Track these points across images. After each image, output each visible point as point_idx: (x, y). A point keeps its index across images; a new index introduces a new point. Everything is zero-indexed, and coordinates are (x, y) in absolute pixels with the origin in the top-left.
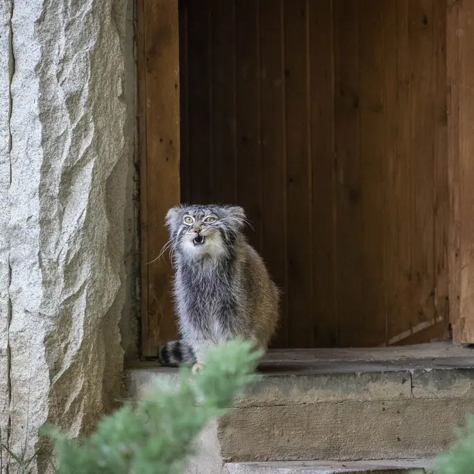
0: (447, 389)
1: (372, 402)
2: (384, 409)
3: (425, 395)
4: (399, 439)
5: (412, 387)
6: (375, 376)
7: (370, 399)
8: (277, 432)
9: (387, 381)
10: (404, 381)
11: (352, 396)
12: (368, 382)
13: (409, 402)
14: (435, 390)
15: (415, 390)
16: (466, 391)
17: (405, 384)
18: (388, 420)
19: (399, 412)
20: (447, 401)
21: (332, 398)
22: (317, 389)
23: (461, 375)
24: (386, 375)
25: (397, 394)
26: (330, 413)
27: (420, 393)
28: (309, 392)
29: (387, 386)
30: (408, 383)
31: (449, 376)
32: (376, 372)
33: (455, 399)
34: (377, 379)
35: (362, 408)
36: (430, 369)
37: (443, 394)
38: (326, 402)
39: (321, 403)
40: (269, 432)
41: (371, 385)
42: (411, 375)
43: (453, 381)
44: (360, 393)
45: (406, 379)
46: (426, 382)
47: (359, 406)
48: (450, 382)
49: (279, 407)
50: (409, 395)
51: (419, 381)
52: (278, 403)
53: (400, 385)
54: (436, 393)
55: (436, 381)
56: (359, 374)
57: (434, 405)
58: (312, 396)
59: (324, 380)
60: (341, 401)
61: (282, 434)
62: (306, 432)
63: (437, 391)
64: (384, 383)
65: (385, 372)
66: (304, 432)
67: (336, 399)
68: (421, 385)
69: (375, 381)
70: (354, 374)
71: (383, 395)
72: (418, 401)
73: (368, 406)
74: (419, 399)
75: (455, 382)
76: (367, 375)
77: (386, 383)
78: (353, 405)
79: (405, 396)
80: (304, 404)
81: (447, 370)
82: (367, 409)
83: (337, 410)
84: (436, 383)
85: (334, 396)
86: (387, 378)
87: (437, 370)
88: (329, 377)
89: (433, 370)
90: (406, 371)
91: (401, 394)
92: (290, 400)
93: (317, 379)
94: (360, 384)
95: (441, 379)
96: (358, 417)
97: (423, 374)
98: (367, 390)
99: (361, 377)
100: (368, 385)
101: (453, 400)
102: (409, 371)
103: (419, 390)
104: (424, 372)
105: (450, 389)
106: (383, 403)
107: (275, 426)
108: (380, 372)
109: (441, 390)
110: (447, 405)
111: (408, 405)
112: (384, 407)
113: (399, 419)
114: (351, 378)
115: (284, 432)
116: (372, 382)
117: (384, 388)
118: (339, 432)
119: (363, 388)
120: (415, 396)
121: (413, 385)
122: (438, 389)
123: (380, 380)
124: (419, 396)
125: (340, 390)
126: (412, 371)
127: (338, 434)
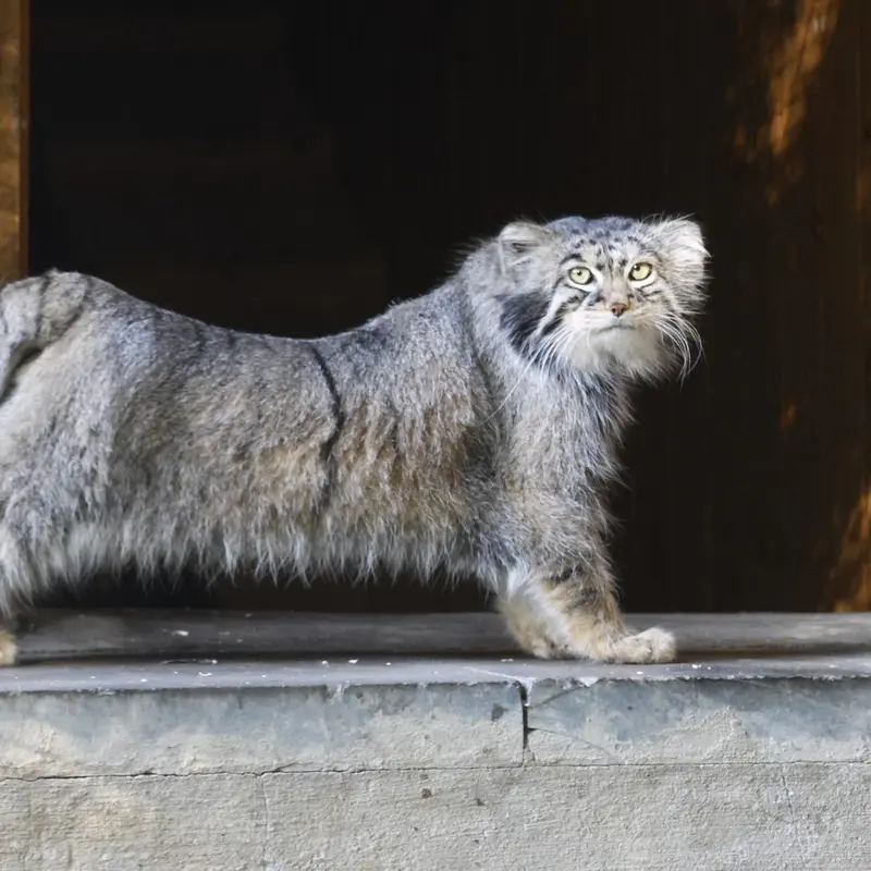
0: (653, 738)
1: (384, 772)
2: (427, 794)
3: (576, 754)
5: (527, 731)
6: (393, 696)
7: (377, 762)
8: (50, 854)
9: (436, 710)
10: (497, 713)
11: (313, 754)
12: (371, 712)
13: (514, 775)
14: (608, 740)
15: (535, 739)
16: (718, 745)
17: (503, 721)
18: (438, 825)
19: (480, 803)
20: (653, 774)
21: (243, 760)
22: (191, 731)
23: (702, 698)
24: (432, 696)
25: (473, 751)
26: (235, 801)
27: (556, 748)
28: (162, 740)
29: (436, 726)
30: (513, 719)
31: (657, 697)
32: (398, 686)
33: (680, 768)
34: (401, 705)
35: (346, 788)
36: (594, 680)
38: (221, 771)
39: (205, 772)
40: (22, 853)
41: (381, 723)
42: (524, 697)
43: (672, 713)
44: (342, 745)
45: (505, 705)
46: (576, 716)
47: (344, 782)
48: (665, 720)
49: (55, 782)
50: (515, 754)
51: (551, 713)
52: (53, 771)
53: (484, 723)
54: (612, 750)
55: (614, 713)
56: (339, 690)
57: (605, 783)
58: (173, 751)
59: (215, 705)
60: (274, 768)
61: (70, 861)
62: (152, 857)
63: (617, 742)
64: (427, 717)
65: (431, 686)
66: (145, 856)
67: (257, 763)
68: (558, 726)
69: (396, 712)
70: (323, 691)
71: (423, 751)
72: (548, 773)
73: (372, 784)
74: (551, 765)
75: (680, 719)
76: (367, 695)
77: (433, 717)
78: (317, 779)
79: (503, 756)
80: (147, 773)
81: (653, 682)
82: (367, 793)
83: (259, 793)
84: (613, 720)
85: (251, 753)
86: (436, 703)
87: (618, 683)
88: (231, 698)
89: (601, 681)
90: (506, 683)
91: (485, 751)
92: (96, 763)
93: (191, 701)
94: (341, 720)
95: (630, 708)
96: (335, 814)
97: (567, 692)
98: (365, 736)
99: (346, 701)
100: (370, 723)
101: (674, 769)
102: (517, 683)
103: (551, 738)
104: (569, 686)
105: (664, 738)
106: (425, 777)
107: (44, 836)
108: (414, 686)
109: (630, 742)
110: (654, 784)
111: (511, 782)
112: (428, 787)
113: (483, 822)
114: (313, 701)
115: (75, 853)
116: (386, 713)
117: (426, 732)
118: (266, 857)
119: (353, 730)
120: (536, 758)
121: (530, 726)
122: (619, 739)
123: (412, 710)
124: (551, 758)
125: (271, 736)
126: (529, 683)
127: (265, 863)
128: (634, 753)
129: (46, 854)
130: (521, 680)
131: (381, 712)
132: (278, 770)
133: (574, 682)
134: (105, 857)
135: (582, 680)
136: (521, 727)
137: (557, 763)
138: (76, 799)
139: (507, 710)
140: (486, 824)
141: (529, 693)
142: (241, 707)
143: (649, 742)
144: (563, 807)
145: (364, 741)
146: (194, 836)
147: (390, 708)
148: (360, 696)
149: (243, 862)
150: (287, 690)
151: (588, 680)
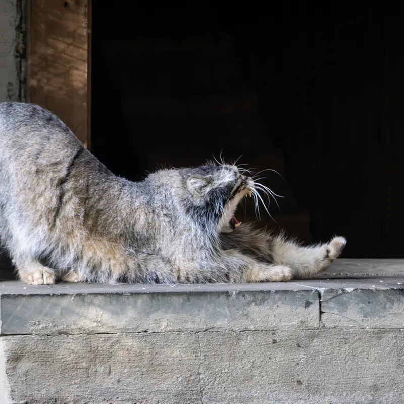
0: (379, 316)
1: (255, 332)
2: (275, 342)
3: (344, 323)
4: (299, 382)
5: (321, 313)
6: (260, 297)
7: (252, 327)
8: (101, 369)
9: (279, 303)
10: (307, 304)
11: (222, 323)
12: (249, 304)
13: (313, 334)
14: (358, 317)
15: (324, 316)
17: (310, 308)
18: (280, 356)
19: (299, 346)
20: (379, 333)
21: (190, 326)
22: (166, 312)
23: (402, 298)
24: (277, 297)
25: (296, 322)
26: (186, 344)
27: (334, 321)
28: (152, 316)
29: (278, 310)
30: (314, 308)
31: (382, 298)
32: (262, 292)
33: (392, 330)
34: (263, 301)
35: (238, 339)
36: (352, 289)
38: (180, 331)
39: (172, 331)
40: (87, 369)
41: (253, 308)
42: (320, 297)
43: (388, 305)
44: (236, 319)
45: (311, 301)
46: (343, 306)
47: (234, 337)
48: (385, 308)
49: (103, 336)
50: (315, 323)
51: (332, 305)
52: (102, 330)
53: (301, 309)
54: (360, 322)
55: (361, 305)
56: (234, 293)
57: (357, 337)
58: (158, 322)
59: (176, 301)
60: (204, 330)
61: (110, 372)
62: (148, 370)
63: (363, 318)
64: (275, 306)
65: (277, 292)
66: (145, 370)
67: (196, 327)
68: (336, 311)
69: (260, 304)
70: (227, 294)
71: (273, 322)
72: (331, 332)
73: (249, 338)
74: (332, 329)
75: (392, 308)
76: (247, 296)
77: (278, 306)
78: (224, 335)
79: (310, 324)
80: (145, 332)
81: (379, 290)
82: (246, 342)
83: (197, 341)
84: (360, 308)
85: (193, 322)
86: (279, 300)
87: (363, 290)
88: (185, 297)
89: (356, 290)
90: (311, 291)
91: (302, 322)
92: (122, 327)
93: (166, 298)
94: (236, 307)
95: (369, 303)
96: (232, 351)
97: (340, 295)
98: (246, 315)
99: (237, 298)
100: (249, 309)
101: (389, 331)
102: (317, 291)
103: (332, 317)
104: (340, 292)
105: (384, 316)
106: (274, 334)
107: (98, 361)
108: (269, 292)
109: (369, 318)
110: (380, 338)
111: (314, 336)
112: (275, 339)
113: (301, 355)
114: (222, 299)
115: (112, 369)
116: (256, 304)
117: (274, 313)
118: (201, 371)
119: (241, 312)
120: (325, 325)
121: (323, 310)
122: (364, 317)
123: (268, 303)
124: (332, 325)
125: (203, 314)
126: (322, 290)
127: (199, 374)
128: (370, 323)
129: (99, 369)
130: (318, 289)
131: (253, 304)
132: (206, 331)
133: (343, 290)
134: (126, 370)
135: (347, 289)
136: (319, 311)
137: (335, 327)
138: (112, 343)
139: (312, 303)
140: (302, 356)
141: (322, 295)
142: (189, 301)
143: (377, 318)
144: (338, 349)
145: (245, 317)
146: (167, 360)
147: (258, 302)
148: (244, 296)
149: (190, 373)
150: (211, 293)
151: (350, 290)
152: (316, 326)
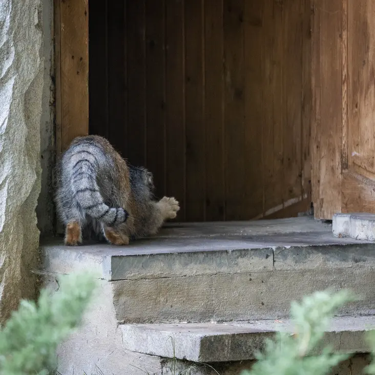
1: (241, 274)
2: (251, 280)
3: (286, 267)
4: (263, 304)
5: (274, 261)
6: (243, 253)
7: (239, 271)
8: (162, 299)
9: (253, 257)
10: (267, 257)
11: (224, 269)
12: (238, 257)
13: (271, 274)
14: (293, 263)
15: (276, 264)
16: (318, 264)
17: (268, 259)
18: (253, 289)
19: (263, 282)
20: (303, 273)
21: (208, 271)
22: (196, 264)
23: (314, 251)
24: (252, 252)
25: (261, 267)
26: (206, 283)
27: (281, 266)
28: (189, 267)
29: (253, 260)
30: (271, 258)
31: (304, 251)
32: (244, 250)
33: (309, 270)
34: (245, 255)
35: (232, 278)
36: (289, 247)
37: (300, 267)
38: (203, 275)
39: (199, 275)
40: (156, 299)
41: (240, 260)
42: (273, 252)
43: (307, 255)
44: (231, 267)
45: (269, 254)
46: (285, 257)
47: (230, 277)
48: (306, 257)
49: (164, 279)
51: (280, 256)
52: (163, 276)
53: (264, 260)
54: (293, 266)
55: (294, 256)
56: (230, 251)
57: (292, 276)
58: (191, 269)
59: (201, 257)
60: (215, 274)
61: (167, 301)
64: (251, 258)
65: (252, 250)
66: (185, 299)
67: (211, 272)
68: (281, 260)
69: (243, 257)
70: (226, 252)
71: (250, 268)
72: (279, 273)
73: (238, 277)
74: (280, 271)
75: (309, 257)
76: (237, 252)
78: (225, 276)
79: (268, 269)
80: (185, 276)
82: (237, 280)
83: (212, 280)
84: (294, 258)
85: (210, 269)
86: (253, 254)
87: (295, 247)
88: (205, 254)
89: (291, 247)
90: (269, 248)
91: (264, 267)
92: (173, 273)
93: (196, 255)
94: (231, 260)
95: (298, 254)
96: (229, 286)
98: (236, 264)
99: (232, 254)
100: (238, 260)
102: (271, 248)
103: (280, 264)
104: (283, 249)
105: (306, 262)
106: (250, 275)
107: (161, 294)
109: (298, 264)
110: (303, 276)
111: (271, 276)
112: (251, 278)
113: (263, 288)
114: (224, 255)
115: (168, 299)
116: (241, 257)
117: (251, 262)
118: (213, 298)
119: (234, 262)
120: (276, 269)
122: (295, 263)
123: (247, 256)
124: (279, 269)
125: (214, 265)
126: (274, 248)
127: (213, 300)
133: (285, 248)
134: (175, 300)
138: (168, 283)
139: (269, 256)
142: (207, 257)
143: (302, 264)
144: (282, 283)
146: (196, 293)
148: (235, 253)
149: (208, 300)
151: (288, 247)
152: (272, 269)
